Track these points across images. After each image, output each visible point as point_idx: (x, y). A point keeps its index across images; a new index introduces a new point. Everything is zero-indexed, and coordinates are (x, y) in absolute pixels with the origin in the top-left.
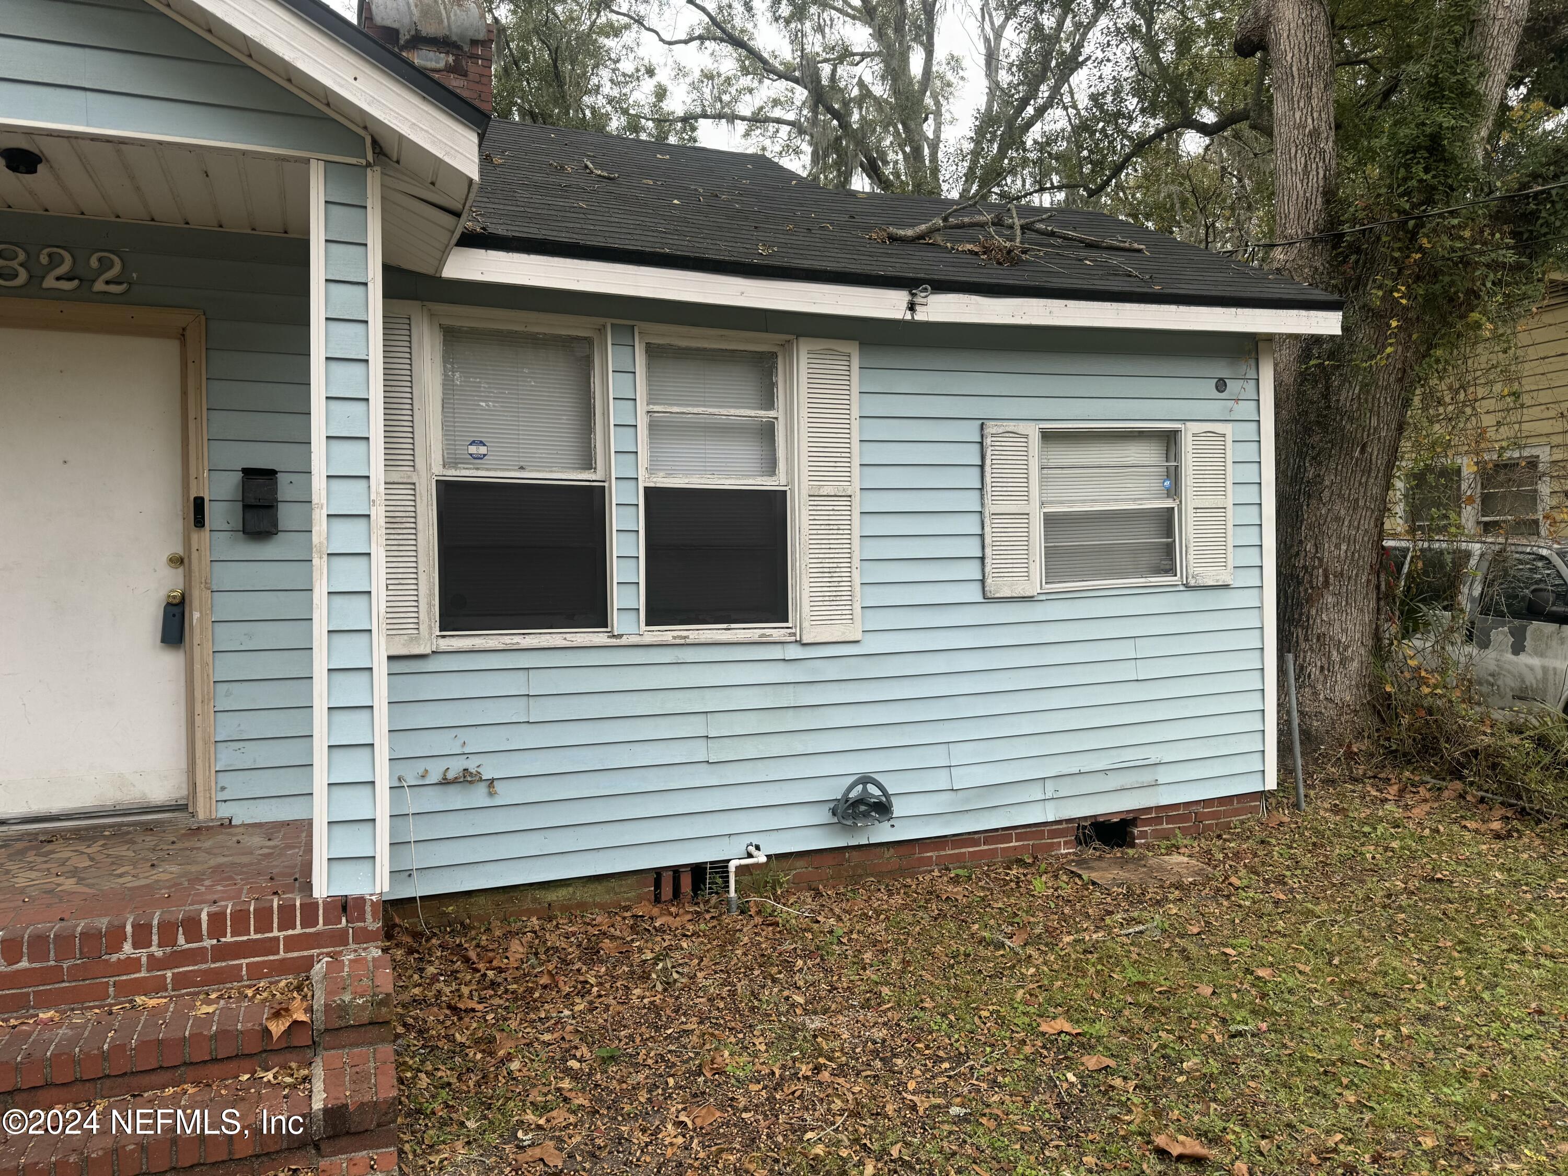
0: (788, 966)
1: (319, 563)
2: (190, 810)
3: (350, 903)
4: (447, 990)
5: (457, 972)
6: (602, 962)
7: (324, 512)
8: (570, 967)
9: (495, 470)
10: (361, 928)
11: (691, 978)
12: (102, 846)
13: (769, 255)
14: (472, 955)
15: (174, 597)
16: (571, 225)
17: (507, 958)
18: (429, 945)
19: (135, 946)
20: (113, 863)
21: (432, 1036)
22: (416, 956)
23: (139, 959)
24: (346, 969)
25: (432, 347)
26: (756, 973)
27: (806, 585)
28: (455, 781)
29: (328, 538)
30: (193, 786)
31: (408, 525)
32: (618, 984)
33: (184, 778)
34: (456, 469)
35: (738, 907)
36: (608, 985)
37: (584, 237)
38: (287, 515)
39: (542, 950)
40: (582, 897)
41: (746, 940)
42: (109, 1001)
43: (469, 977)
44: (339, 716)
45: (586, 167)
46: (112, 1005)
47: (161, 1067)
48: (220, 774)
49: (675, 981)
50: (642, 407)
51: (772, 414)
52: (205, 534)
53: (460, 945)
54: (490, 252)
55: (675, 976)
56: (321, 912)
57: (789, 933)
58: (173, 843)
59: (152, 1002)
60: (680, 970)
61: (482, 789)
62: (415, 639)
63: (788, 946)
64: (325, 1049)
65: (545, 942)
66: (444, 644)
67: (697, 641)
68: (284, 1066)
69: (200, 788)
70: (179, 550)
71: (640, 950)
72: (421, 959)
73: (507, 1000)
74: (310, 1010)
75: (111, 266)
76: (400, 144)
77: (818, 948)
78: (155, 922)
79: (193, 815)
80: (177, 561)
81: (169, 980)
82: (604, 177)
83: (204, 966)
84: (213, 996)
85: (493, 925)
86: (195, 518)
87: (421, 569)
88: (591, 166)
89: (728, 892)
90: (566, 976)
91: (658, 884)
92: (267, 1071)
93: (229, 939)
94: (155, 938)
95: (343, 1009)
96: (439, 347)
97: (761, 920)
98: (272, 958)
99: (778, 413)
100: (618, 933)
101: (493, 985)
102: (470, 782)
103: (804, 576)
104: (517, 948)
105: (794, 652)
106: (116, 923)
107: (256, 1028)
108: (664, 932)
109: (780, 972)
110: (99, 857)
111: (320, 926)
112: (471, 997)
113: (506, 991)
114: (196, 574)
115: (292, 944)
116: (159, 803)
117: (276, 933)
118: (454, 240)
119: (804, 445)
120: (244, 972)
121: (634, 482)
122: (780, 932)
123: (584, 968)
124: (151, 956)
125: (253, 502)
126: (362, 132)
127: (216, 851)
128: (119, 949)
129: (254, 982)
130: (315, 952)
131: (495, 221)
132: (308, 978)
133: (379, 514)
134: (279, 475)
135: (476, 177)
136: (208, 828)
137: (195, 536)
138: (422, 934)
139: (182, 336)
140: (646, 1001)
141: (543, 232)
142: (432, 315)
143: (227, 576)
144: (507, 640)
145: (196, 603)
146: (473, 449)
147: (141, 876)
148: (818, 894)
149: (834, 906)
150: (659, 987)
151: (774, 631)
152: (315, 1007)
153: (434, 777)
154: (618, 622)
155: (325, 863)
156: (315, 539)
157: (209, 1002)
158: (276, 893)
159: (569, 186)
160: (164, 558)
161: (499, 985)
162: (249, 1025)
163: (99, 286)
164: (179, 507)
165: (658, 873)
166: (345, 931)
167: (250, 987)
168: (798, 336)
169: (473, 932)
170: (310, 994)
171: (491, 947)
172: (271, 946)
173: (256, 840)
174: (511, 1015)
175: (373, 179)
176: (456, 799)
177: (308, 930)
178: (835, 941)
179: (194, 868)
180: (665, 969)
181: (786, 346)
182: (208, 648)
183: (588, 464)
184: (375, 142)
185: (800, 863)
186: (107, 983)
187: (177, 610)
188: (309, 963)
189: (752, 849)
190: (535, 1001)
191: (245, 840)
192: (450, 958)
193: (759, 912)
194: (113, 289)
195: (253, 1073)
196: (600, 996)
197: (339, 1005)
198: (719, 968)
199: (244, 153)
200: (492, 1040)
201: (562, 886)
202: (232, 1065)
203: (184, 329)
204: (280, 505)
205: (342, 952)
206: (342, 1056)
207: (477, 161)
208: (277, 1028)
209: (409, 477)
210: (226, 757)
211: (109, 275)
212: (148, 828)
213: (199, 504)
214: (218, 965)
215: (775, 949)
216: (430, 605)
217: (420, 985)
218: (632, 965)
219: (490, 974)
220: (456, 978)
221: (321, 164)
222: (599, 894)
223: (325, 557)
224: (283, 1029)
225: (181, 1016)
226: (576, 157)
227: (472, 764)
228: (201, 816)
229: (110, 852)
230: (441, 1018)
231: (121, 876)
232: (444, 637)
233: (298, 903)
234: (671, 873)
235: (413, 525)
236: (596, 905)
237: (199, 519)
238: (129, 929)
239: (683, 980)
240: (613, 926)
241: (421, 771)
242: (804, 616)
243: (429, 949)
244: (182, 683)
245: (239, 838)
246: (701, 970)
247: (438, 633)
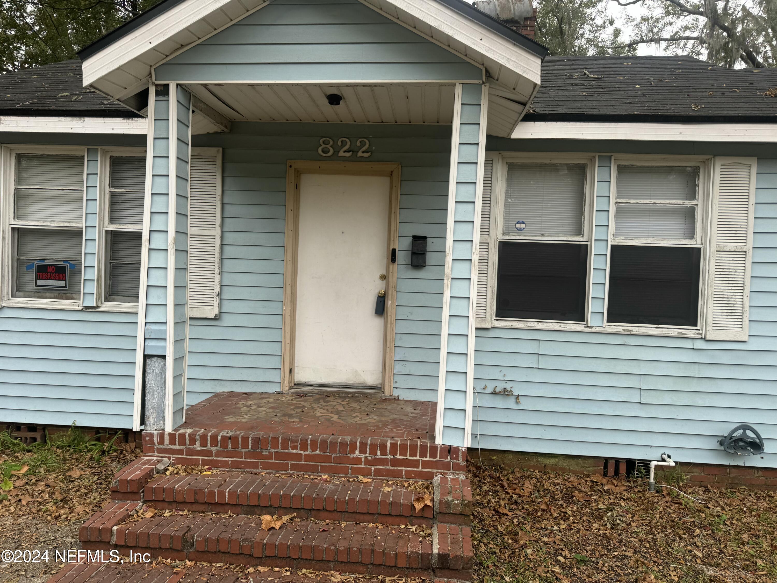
0: (691, 532)
1: (447, 282)
2: (382, 390)
3: (452, 450)
4: (493, 500)
5: (498, 492)
6: (574, 503)
7: (451, 258)
8: (557, 502)
9: (528, 236)
10: (457, 463)
11: (627, 525)
12: (348, 401)
13: (699, 110)
14: (506, 484)
15: (381, 293)
16: (580, 105)
17: (523, 490)
18: (484, 474)
19: (360, 452)
20: (352, 411)
21: (486, 524)
22: (478, 479)
23: (361, 459)
24: (449, 483)
25: (502, 175)
26: (669, 531)
27: (711, 305)
28: (499, 393)
29: (452, 270)
30: (384, 379)
31: (484, 264)
32: (585, 518)
33: (380, 375)
34: (509, 235)
35: (655, 489)
36: (578, 517)
37: (587, 110)
38: (431, 258)
39: (541, 489)
40: (563, 465)
41: (661, 509)
42: (349, 475)
43: (504, 496)
44: (452, 357)
45: (585, 74)
46: (350, 478)
47: (368, 513)
48: (395, 376)
49: (618, 524)
50: (613, 200)
51: (694, 202)
52: (396, 265)
53: (499, 477)
54: (536, 123)
55: (618, 521)
56: (439, 452)
57: (689, 511)
58: (375, 404)
59: (365, 480)
60: (620, 518)
61: (513, 399)
62: (484, 320)
63: (688, 519)
64: (439, 522)
65: (543, 485)
66: (498, 324)
67: (637, 333)
68: (420, 526)
69: (387, 381)
70: (384, 272)
71: (596, 501)
72: (480, 481)
73: (524, 513)
74: (432, 500)
75: (365, 145)
76: (500, 71)
77: (710, 524)
78: (369, 443)
79: (383, 392)
80: (383, 277)
81: (372, 471)
82: (595, 78)
83: (387, 467)
84: (390, 483)
85: (516, 470)
86: (392, 258)
87: (489, 285)
88: (587, 73)
89: (649, 478)
90: (555, 507)
91: (606, 466)
92: (412, 526)
93: (398, 457)
94: (368, 450)
95: (448, 504)
96: (505, 174)
97: (670, 499)
98: (416, 469)
99: (699, 202)
100: (583, 489)
101: (516, 503)
102: (508, 395)
103: (710, 300)
104: (528, 486)
105: (700, 344)
106: (354, 440)
107: (409, 504)
108: (610, 494)
109: (685, 534)
110: (347, 407)
111: (438, 458)
112: (505, 507)
113: (523, 508)
114: (391, 284)
115: (426, 465)
116: (370, 385)
117: (418, 458)
118: (521, 118)
119: (715, 221)
120: (404, 474)
121: (605, 242)
122: (683, 509)
123: (565, 505)
124: (366, 458)
125: (416, 251)
126: (481, 67)
127: (393, 411)
128: (354, 452)
129: (408, 480)
130: (435, 471)
131: (539, 106)
132: (431, 483)
133: (476, 259)
134: (428, 239)
135: (538, 82)
136: (389, 400)
137: (391, 267)
138: (480, 468)
139: (391, 175)
140: (601, 532)
141: (565, 110)
142: (503, 158)
143: (404, 285)
144: (529, 324)
145: (390, 297)
146: (518, 226)
147: (363, 418)
148: (707, 490)
149: (719, 500)
150: (609, 526)
151: (688, 331)
152: (435, 500)
153: (489, 390)
154: (591, 319)
155: (442, 427)
156: (446, 271)
157: (389, 486)
158: (419, 438)
159: (577, 85)
160: (378, 276)
161: (519, 504)
162: (406, 502)
163: (360, 154)
164: (386, 253)
165: (606, 460)
166: (449, 463)
167: (406, 481)
168: (715, 156)
169: (506, 472)
170: (432, 492)
171: (515, 482)
172: (415, 464)
173: (409, 409)
174: (526, 522)
175: (485, 90)
176: (499, 402)
177: (432, 459)
178: (722, 523)
179: (383, 419)
180: (612, 516)
181: (707, 163)
182: (394, 318)
183: (579, 232)
184: (487, 71)
185: (696, 470)
186: (348, 467)
187: (382, 299)
188: (431, 476)
189: (665, 457)
190: (538, 517)
191: (404, 407)
192: (494, 483)
193: (668, 494)
194: (366, 155)
195: (406, 525)
196: (574, 523)
197: (446, 502)
198: (645, 522)
199: (426, 84)
200: (517, 534)
201: (552, 457)
202: (397, 519)
203: (392, 172)
204: (428, 253)
205: (447, 473)
206: (448, 528)
207: (540, 74)
208: (418, 506)
209: (486, 240)
210: (398, 368)
211: (364, 149)
212: (366, 396)
213: (394, 251)
214: (393, 468)
215: (680, 519)
216: (492, 304)
217: (480, 495)
218: (592, 509)
219: (515, 496)
220: (498, 495)
221: (461, 85)
222: (573, 465)
223: (450, 279)
224: (420, 507)
225: (377, 490)
226: (579, 70)
227: (508, 386)
228: (387, 393)
229: (351, 405)
230: (491, 515)
231: (355, 417)
232: (497, 320)
233: (429, 445)
234: (614, 461)
235: (486, 264)
236: (570, 471)
237: (393, 260)
238: (358, 444)
239: (623, 525)
240: (580, 484)
241: (483, 386)
242: (708, 323)
243: (484, 476)
244: (382, 332)
245: (402, 406)
246: (634, 521)
247: (495, 318)
